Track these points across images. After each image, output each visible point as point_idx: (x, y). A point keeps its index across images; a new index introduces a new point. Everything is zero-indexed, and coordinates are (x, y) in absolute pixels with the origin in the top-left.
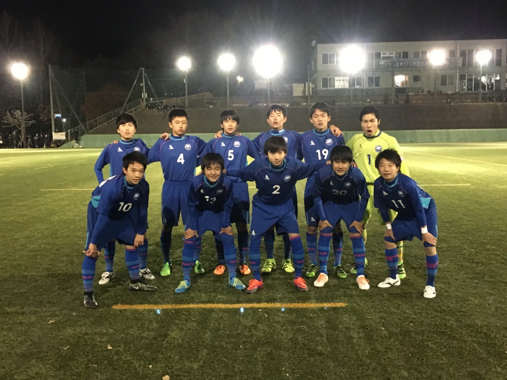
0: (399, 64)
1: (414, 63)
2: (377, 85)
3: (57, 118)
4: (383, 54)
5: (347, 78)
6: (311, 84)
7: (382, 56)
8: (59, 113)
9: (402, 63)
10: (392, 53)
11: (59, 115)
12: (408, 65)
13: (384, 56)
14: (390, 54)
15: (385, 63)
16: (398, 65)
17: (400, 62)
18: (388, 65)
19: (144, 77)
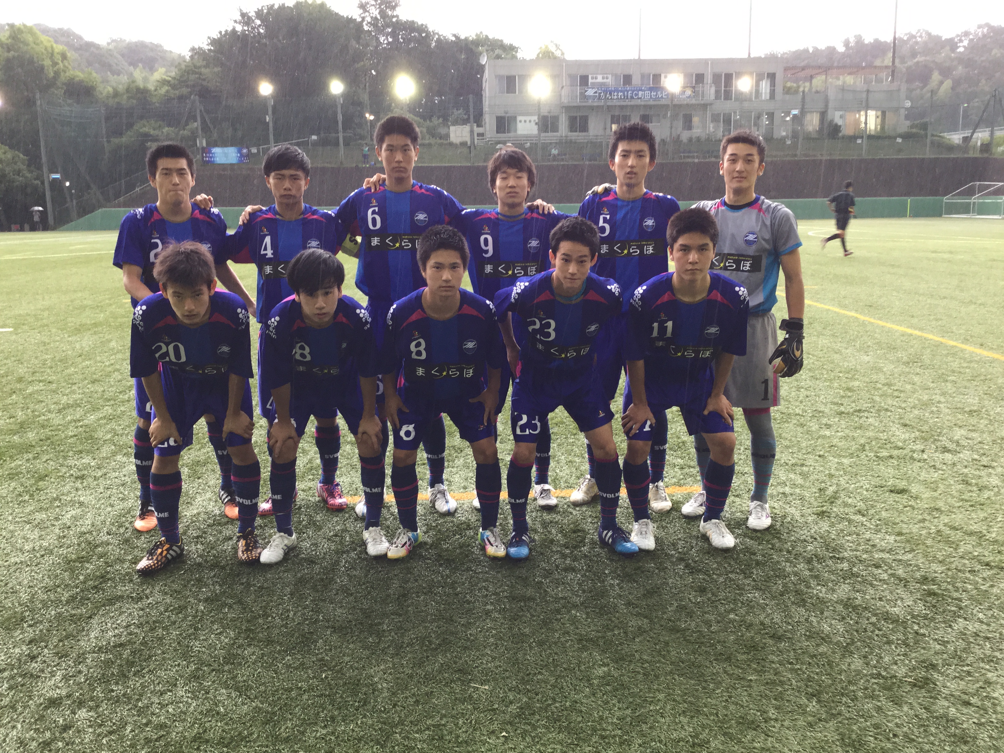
0: (617, 95)
1: (640, 93)
2: (584, 128)
3: (54, 179)
4: (592, 78)
5: (535, 118)
6: (475, 127)
7: (590, 81)
8: (56, 172)
9: (620, 94)
10: (607, 78)
11: (58, 176)
12: (632, 98)
13: (594, 81)
14: (603, 78)
15: (596, 92)
16: (616, 97)
17: (618, 92)
18: (600, 96)
19: (198, 111)
